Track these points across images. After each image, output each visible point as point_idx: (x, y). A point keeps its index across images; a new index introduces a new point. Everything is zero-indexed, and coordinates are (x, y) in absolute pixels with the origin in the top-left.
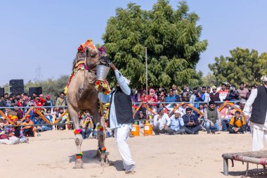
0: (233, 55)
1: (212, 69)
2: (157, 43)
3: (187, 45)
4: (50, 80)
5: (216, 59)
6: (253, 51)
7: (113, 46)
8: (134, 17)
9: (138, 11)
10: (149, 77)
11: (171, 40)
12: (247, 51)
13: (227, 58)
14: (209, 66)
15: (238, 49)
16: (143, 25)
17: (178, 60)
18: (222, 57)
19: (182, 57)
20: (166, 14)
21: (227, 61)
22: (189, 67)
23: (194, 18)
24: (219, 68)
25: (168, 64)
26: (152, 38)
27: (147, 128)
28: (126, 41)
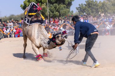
0: (87, 3)
1: (77, 9)
5: (79, 5)
6: (95, 1)
10: (49, 13)
12: (93, 1)
13: (84, 4)
14: (76, 8)
17: (62, 5)
18: (82, 4)
19: (64, 4)
21: (84, 6)
22: (67, 8)
24: (80, 9)
25: (58, 7)
27: (49, 35)
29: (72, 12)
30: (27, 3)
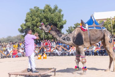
0: (75, 26)
1: (68, 31)
2: (46, 22)
3: (58, 22)
4: (3, 38)
5: (69, 28)
7: (29, 24)
8: (37, 12)
11: (52, 21)
14: (66, 30)
15: (77, 23)
16: (40, 15)
18: (71, 27)
20: (49, 10)
21: (73, 28)
23: (60, 11)
24: (70, 31)
26: (45, 20)
27: (45, 56)
28: (34, 21)
30: (24, 26)
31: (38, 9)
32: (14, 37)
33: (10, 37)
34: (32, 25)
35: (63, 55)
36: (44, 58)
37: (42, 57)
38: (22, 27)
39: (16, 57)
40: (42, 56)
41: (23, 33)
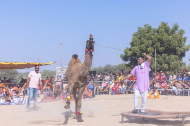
2: (161, 47)
3: (178, 48)
4: (100, 67)
7: (136, 48)
8: (148, 32)
9: (150, 29)
11: (169, 45)
16: (153, 37)
17: (173, 56)
19: (176, 54)
20: (166, 30)
22: (179, 59)
23: (182, 32)
25: (167, 58)
26: (158, 44)
27: (156, 94)
28: (143, 45)
29: (185, 64)
30: (129, 51)
31: (150, 28)
32: (115, 66)
33: (109, 66)
34: (140, 50)
35: (182, 95)
36: (155, 97)
37: (153, 96)
38: (126, 53)
39: (116, 94)
40: (152, 94)
41: (127, 61)
